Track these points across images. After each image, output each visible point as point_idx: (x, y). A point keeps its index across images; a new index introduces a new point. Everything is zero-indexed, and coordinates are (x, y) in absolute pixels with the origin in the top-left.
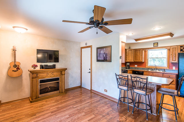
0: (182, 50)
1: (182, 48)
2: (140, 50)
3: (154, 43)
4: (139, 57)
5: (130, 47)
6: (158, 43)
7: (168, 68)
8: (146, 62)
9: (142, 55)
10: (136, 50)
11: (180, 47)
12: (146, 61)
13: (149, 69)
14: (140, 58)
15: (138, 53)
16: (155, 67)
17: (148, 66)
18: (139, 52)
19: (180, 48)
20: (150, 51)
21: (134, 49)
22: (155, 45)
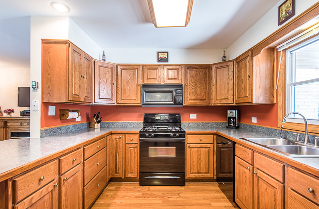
2: (246, 59)
3: (280, 7)
4: (243, 86)
5: (224, 56)
8: (280, 103)
9: (250, 77)
10: (239, 61)
12: (281, 99)
14: (245, 89)
15: (243, 70)
18: (243, 66)
21: (235, 60)
22: (284, 13)
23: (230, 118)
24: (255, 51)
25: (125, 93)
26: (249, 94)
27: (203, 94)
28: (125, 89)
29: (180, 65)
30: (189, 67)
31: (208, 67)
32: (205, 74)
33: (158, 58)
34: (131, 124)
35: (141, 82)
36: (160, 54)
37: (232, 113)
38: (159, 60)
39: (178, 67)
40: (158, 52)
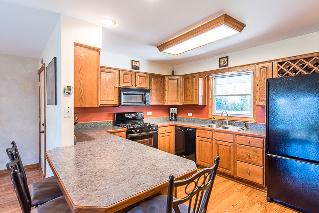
0: (283, 73)
1: (281, 67)
2: (193, 77)
3: (220, 59)
4: (190, 94)
5: (173, 72)
6: (227, 57)
7: (254, 120)
8: (210, 105)
9: (197, 89)
10: (186, 78)
11: (279, 63)
12: (210, 103)
13: (214, 121)
14: (193, 96)
15: (190, 84)
16: (226, 118)
17: (213, 114)
18: (191, 81)
19: (279, 67)
20: (217, 79)
21: (182, 76)
22: (222, 63)
23: (172, 114)
24: (200, 75)
25: (104, 94)
26: (196, 100)
27: (161, 96)
28: (104, 91)
29: (146, 73)
30: (152, 76)
31: (163, 77)
32: (162, 82)
33: (132, 66)
34: (101, 123)
35: (117, 85)
36: (133, 62)
37: (174, 110)
38: (133, 67)
39: (145, 75)
40: (132, 61)
